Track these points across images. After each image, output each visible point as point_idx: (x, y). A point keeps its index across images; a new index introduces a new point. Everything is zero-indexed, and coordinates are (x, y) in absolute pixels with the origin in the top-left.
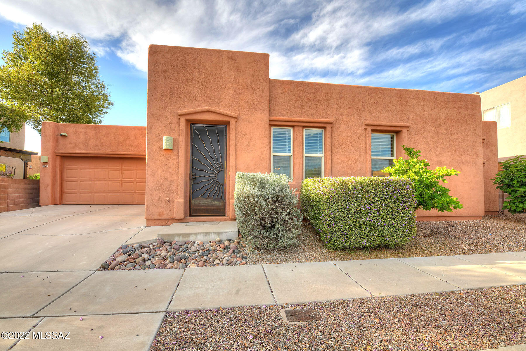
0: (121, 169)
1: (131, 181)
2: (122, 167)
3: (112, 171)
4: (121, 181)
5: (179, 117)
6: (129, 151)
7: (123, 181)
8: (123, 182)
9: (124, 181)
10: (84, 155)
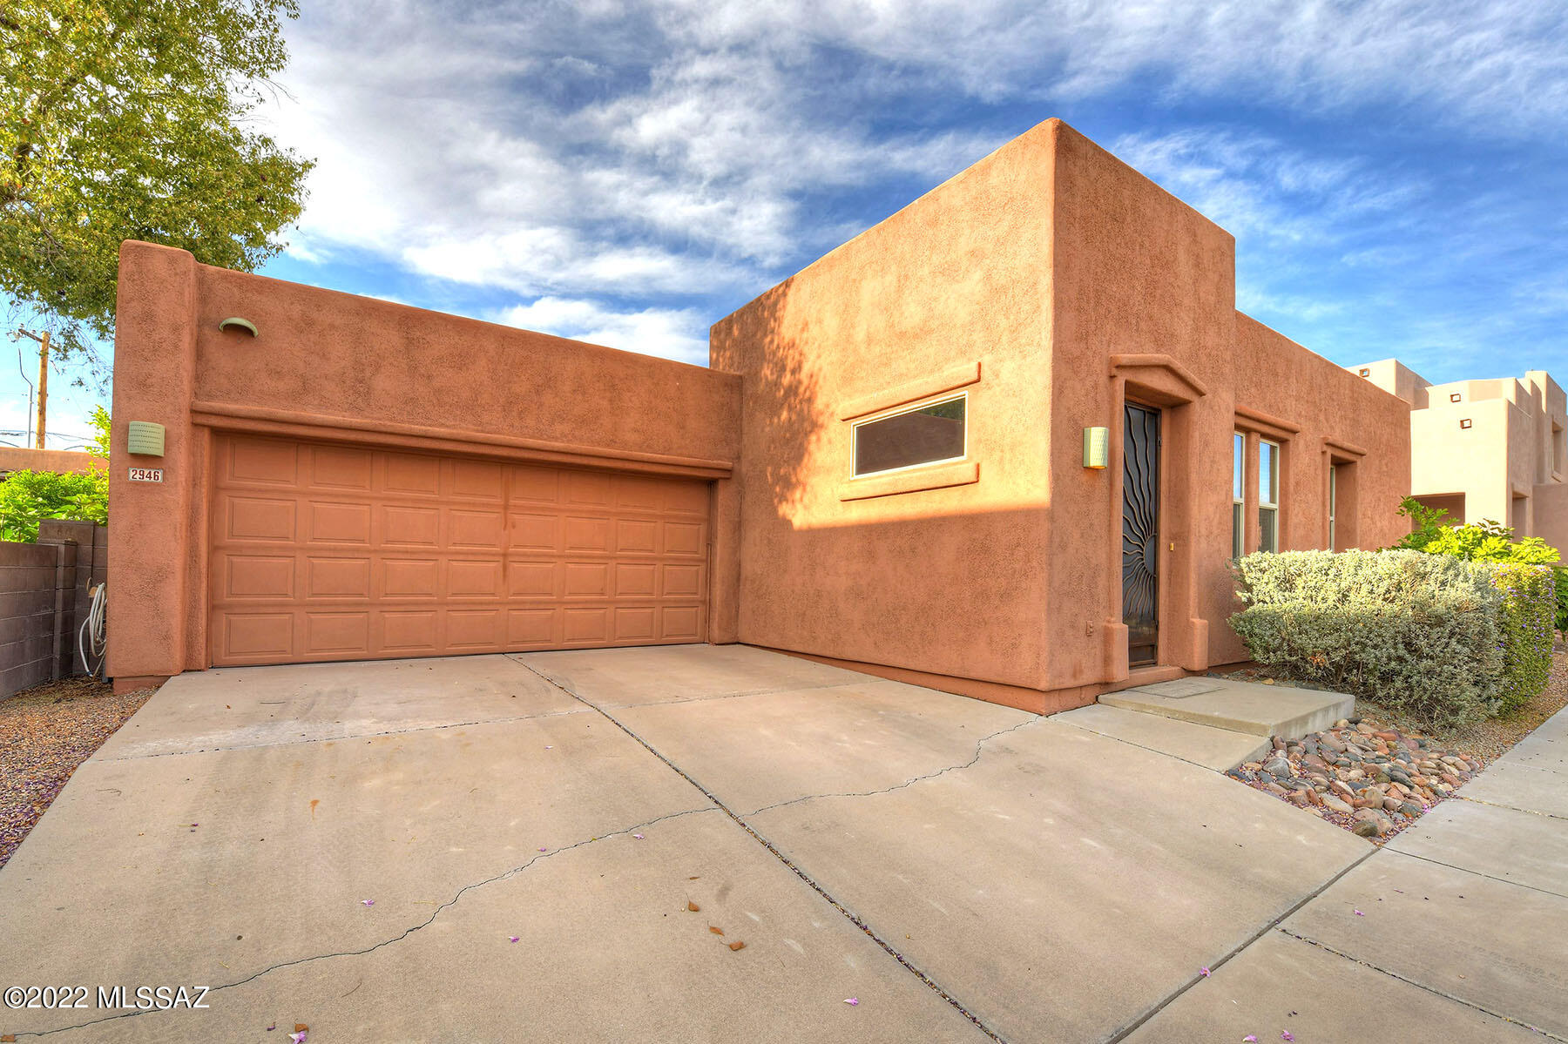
0: (506, 507)
1: (545, 555)
2: (507, 500)
3: (466, 514)
4: (505, 555)
5: (1114, 371)
6: (556, 439)
7: (512, 555)
8: (511, 559)
9: (518, 554)
10: (352, 436)
